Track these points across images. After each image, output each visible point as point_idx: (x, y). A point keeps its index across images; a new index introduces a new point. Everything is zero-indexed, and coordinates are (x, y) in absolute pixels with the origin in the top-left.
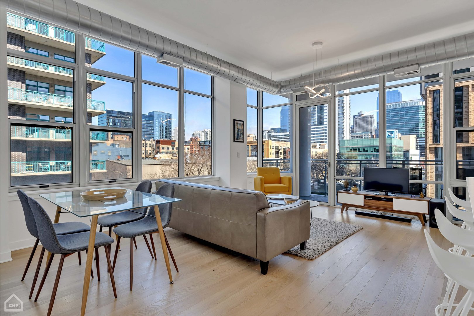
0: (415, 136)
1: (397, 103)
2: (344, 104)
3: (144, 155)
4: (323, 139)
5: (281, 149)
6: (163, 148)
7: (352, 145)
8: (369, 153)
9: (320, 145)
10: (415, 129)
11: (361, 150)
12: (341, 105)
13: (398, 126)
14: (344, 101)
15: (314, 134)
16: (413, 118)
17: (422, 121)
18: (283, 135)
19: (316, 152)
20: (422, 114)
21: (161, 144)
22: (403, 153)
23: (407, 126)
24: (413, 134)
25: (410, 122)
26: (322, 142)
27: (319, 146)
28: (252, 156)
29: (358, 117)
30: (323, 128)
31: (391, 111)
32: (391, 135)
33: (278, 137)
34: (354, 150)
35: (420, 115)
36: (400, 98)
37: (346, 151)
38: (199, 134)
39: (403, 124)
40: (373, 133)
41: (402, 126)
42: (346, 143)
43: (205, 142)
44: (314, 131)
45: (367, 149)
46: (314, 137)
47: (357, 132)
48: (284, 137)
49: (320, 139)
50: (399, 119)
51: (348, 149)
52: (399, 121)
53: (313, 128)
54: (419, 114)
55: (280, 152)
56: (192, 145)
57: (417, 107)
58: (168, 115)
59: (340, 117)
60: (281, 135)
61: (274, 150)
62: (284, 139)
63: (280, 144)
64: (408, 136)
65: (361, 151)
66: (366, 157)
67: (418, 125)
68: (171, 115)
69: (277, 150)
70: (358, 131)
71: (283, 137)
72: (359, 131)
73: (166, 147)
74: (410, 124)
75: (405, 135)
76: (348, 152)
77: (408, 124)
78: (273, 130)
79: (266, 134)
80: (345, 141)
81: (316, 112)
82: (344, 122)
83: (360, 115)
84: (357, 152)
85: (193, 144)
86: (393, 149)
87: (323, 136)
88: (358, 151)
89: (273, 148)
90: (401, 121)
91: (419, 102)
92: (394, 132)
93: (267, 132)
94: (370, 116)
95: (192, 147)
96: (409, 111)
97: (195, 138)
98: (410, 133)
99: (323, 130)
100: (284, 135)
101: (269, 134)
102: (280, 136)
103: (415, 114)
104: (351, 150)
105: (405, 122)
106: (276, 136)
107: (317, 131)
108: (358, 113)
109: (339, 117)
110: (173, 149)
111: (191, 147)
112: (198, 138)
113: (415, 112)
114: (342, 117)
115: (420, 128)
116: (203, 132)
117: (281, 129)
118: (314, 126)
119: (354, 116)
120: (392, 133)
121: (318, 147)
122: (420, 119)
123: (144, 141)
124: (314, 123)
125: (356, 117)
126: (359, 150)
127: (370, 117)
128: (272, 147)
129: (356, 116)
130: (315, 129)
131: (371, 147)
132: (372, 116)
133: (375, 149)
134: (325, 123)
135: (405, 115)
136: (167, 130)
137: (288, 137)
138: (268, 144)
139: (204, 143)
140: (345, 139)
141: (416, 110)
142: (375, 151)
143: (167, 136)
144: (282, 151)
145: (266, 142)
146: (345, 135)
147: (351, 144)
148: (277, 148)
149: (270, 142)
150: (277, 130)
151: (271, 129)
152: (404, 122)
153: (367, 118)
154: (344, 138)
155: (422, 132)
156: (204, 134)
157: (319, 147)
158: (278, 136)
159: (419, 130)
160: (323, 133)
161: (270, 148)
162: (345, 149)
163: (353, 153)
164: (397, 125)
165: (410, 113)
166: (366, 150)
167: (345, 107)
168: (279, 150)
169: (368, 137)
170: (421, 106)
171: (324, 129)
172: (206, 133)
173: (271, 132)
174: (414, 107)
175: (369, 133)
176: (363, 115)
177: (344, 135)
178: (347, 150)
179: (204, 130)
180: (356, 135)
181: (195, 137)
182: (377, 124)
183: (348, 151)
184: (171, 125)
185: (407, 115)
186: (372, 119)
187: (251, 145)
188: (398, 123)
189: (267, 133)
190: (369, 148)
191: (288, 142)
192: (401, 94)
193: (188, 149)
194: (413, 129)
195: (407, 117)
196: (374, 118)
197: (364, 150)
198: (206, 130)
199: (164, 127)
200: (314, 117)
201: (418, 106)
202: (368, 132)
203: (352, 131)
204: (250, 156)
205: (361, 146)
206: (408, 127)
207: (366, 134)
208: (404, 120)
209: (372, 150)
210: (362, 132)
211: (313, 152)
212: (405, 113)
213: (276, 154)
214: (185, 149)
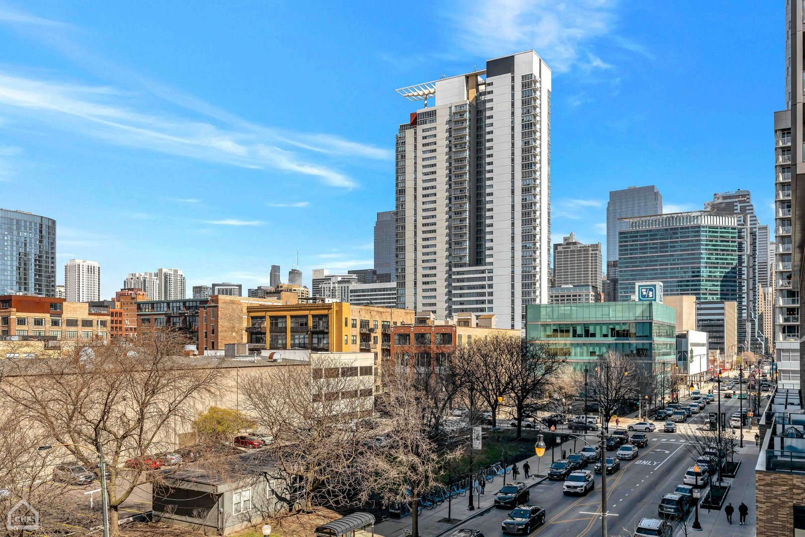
0: (694, 298)
1: (652, 218)
2: (535, 213)
4: (483, 302)
5: (376, 326)
6: (22, 322)
7: (558, 318)
8: (598, 339)
9: (477, 317)
10: (693, 281)
11: (579, 332)
12: (529, 214)
13: (655, 274)
14: (535, 203)
15: (461, 289)
16: (689, 254)
17: (706, 263)
18: (380, 290)
19: (469, 337)
20: (707, 245)
21: (16, 310)
22: (673, 341)
23: (675, 273)
24: (688, 294)
25: (680, 264)
26: (482, 310)
27: (477, 319)
28: (293, 346)
29: (563, 248)
30: (483, 272)
31: (641, 236)
32: (648, 296)
33: (368, 295)
34: (562, 331)
35: (703, 249)
36: (658, 206)
37: (542, 333)
38: (145, 281)
39: (667, 269)
40: (600, 289)
41: (665, 273)
42: (543, 312)
43: (155, 305)
44: (462, 280)
45: (595, 329)
46: (461, 295)
47: (563, 286)
48: (384, 295)
49: (477, 302)
50: (658, 256)
51: (548, 328)
52: (657, 261)
53: (458, 273)
54: (699, 245)
55: (373, 335)
56: (121, 314)
57: (697, 229)
58: (45, 223)
59: (526, 246)
60: (375, 290)
61: (357, 331)
62: (384, 299)
63: (374, 313)
64: (678, 297)
65: (580, 336)
66: (591, 349)
67: (699, 272)
68: (54, 222)
69: (365, 331)
70: (565, 284)
71: (381, 295)
72: (567, 284)
73: (31, 316)
74: (681, 268)
75: (671, 295)
76: (548, 336)
77: (678, 268)
78: (354, 276)
79: (336, 285)
80: (541, 309)
81: (467, 229)
82: (535, 260)
83: (568, 243)
84: (568, 336)
85: (122, 311)
86: (655, 330)
87: (483, 294)
88: (571, 334)
89: (354, 326)
90: (661, 261)
91: (699, 218)
92: (655, 286)
93: (339, 279)
94: (593, 246)
95: (120, 319)
96: (678, 238)
97: (130, 292)
98: (681, 290)
99: (483, 279)
100: (384, 290)
101: (343, 285)
102: (372, 290)
103: (692, 245)
104: (555, 331)
105: (671, 264)
106: (363, 291)
107: (469, 280)
108: (565, 239)
109: (523, 246)
110: (55, 323)
111: (112, 318)
112: (141, 293)
113: (692, 241)
114: (531, 245)
115: (702, 278)
116: (156, 275)
117: (374, 272)
118: (461, 266)
119: (556, 246)
120: (651, 290)
121: (474, 321)
122: (702, 258)
124: (461, 258)
125: (560, 249)
126: (575, 331)
127: (592, 250)
128: (350, 323)
129: (560, 245)
130: (463, 274)
131: (604, 324)
132: (596, 247)
133: (613, 329)
134: (488, 260)
135: (671, 247)
137: (393, 294)
138: (339, 312)
139: (153, 308)
140: (538, 301)
141: (695, 236)
142: (612, 336)
143: (40, 285)
144: (378, 333)
145: (335, 308)
146: (538, 293)
147: (555, 316)
148: (364, 324)
149: (346, 305)
150: (363, 276)
151: (349, 272)
152: (667, 265)
153: (584, 250)
154: (535, 300)
155: (706, 289)
156: (158, 282)
157: (477, 324)
158: (368, 290)
159: (700, 285)
160: (483, 287)
161: (346, 325)
162: (542, 328)
163: (559, 339)
164: (653, 270)
165: (681, 244)
166: (591, 330)
167: (538, 221)
168: (372, 330)
169: (588, 299)
170: (703, 227)
171: (486, 275)
172: (166, 278)
173: (348, 282)
174: (691, 230)
175: (591, 288)
176: (575, 243)
177: (535, 292)
178: (545, 331)
179: (161, 270)
180: (560, 293)
181: (132, 290)
182: (608, 266)
183: (548, 333)
184: (53, 253)
185: (675, 247)
186: (596, 254)
187: (292, 317)
188: (656, 265)
189: (339, 282)
190: (598, 328)
191: (393, 307)
192: (661, 197)
193: (103, 323)
194: (688, 281)
195: (675, 251)
196: (600, 251)
197: (587, 334)
198: (164, 270)
200: (461, 243)
201: (699, 227)
202: (589, 285)
203: (552, 284)
204: (289, 346)
205: (580, 320)
206: (677, 277)
207: (583, 291)
208: (668, 260)
209: (604, 332)
210: (574, 286)
211: (460, 336)
212: (670, 242)
213: (361, 341)
214: (95, 323)
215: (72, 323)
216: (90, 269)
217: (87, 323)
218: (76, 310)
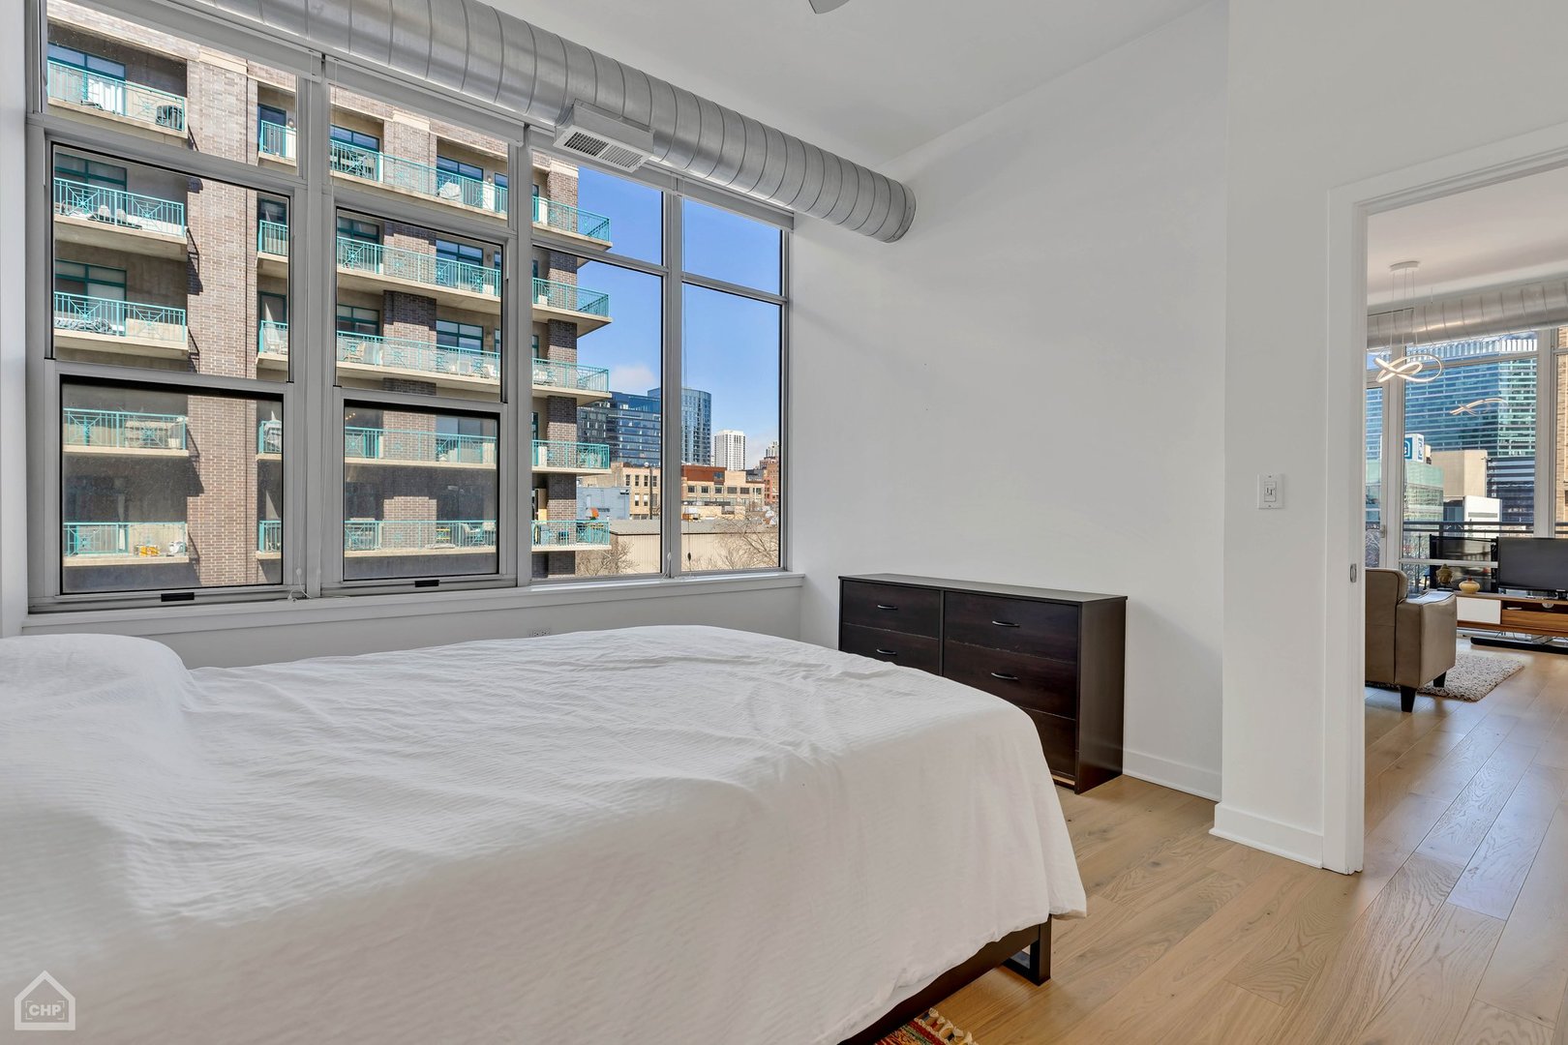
0: (1484, 454)
3: (649, 506)
6: (691, 489)
10: (1484, 430)
21: (686, 478)
23: (1453, 420)
24: (1477, 448)
35: (1502, 386)
41: (1436, 421)
52: (1424, 405)
54: (1496, 380)
56: (768, 481)
58: (703, 397)
64: (1456, 452)
67: (1495, 417)
68: (709, 395)
73: (699, 484)
75: (1447, 449)
91: (1498, 343)
92: (1410, 440)
95: (768, 487)
97: (772, 460)
103: (1483, 382)
110: (718, 491)
113: (1485, 376)
115: (1500, 426)
123: (648, 470)
136: (698, 438)
141: (1488, 369)
143: (698, 456)
159: (1496, 435)
184: (709, 425)
193: (759, 490)
194: (1476, 431)
199: (692, 429)
214: (751, 490)
215: (732, 490)
216: (737, 439)
217: (745, 491)
218: (735, 479)
